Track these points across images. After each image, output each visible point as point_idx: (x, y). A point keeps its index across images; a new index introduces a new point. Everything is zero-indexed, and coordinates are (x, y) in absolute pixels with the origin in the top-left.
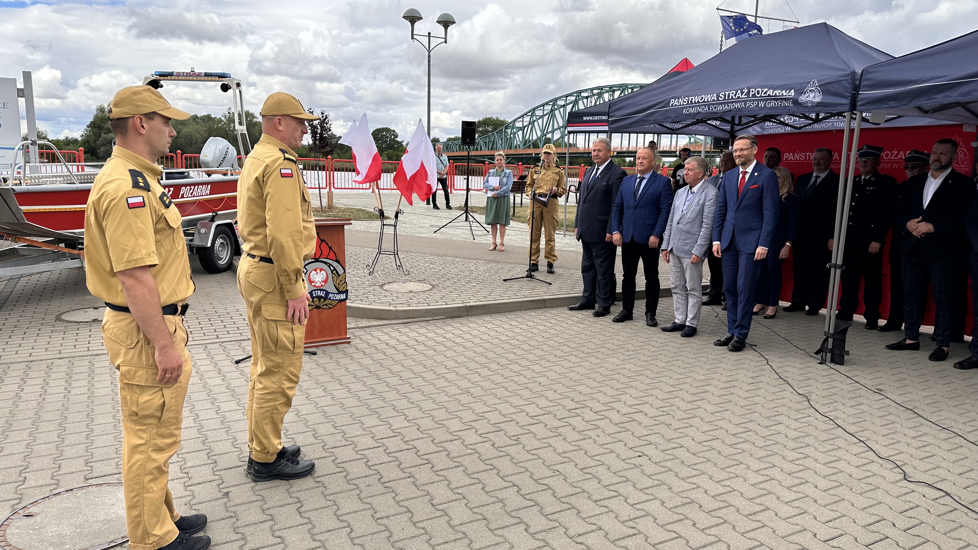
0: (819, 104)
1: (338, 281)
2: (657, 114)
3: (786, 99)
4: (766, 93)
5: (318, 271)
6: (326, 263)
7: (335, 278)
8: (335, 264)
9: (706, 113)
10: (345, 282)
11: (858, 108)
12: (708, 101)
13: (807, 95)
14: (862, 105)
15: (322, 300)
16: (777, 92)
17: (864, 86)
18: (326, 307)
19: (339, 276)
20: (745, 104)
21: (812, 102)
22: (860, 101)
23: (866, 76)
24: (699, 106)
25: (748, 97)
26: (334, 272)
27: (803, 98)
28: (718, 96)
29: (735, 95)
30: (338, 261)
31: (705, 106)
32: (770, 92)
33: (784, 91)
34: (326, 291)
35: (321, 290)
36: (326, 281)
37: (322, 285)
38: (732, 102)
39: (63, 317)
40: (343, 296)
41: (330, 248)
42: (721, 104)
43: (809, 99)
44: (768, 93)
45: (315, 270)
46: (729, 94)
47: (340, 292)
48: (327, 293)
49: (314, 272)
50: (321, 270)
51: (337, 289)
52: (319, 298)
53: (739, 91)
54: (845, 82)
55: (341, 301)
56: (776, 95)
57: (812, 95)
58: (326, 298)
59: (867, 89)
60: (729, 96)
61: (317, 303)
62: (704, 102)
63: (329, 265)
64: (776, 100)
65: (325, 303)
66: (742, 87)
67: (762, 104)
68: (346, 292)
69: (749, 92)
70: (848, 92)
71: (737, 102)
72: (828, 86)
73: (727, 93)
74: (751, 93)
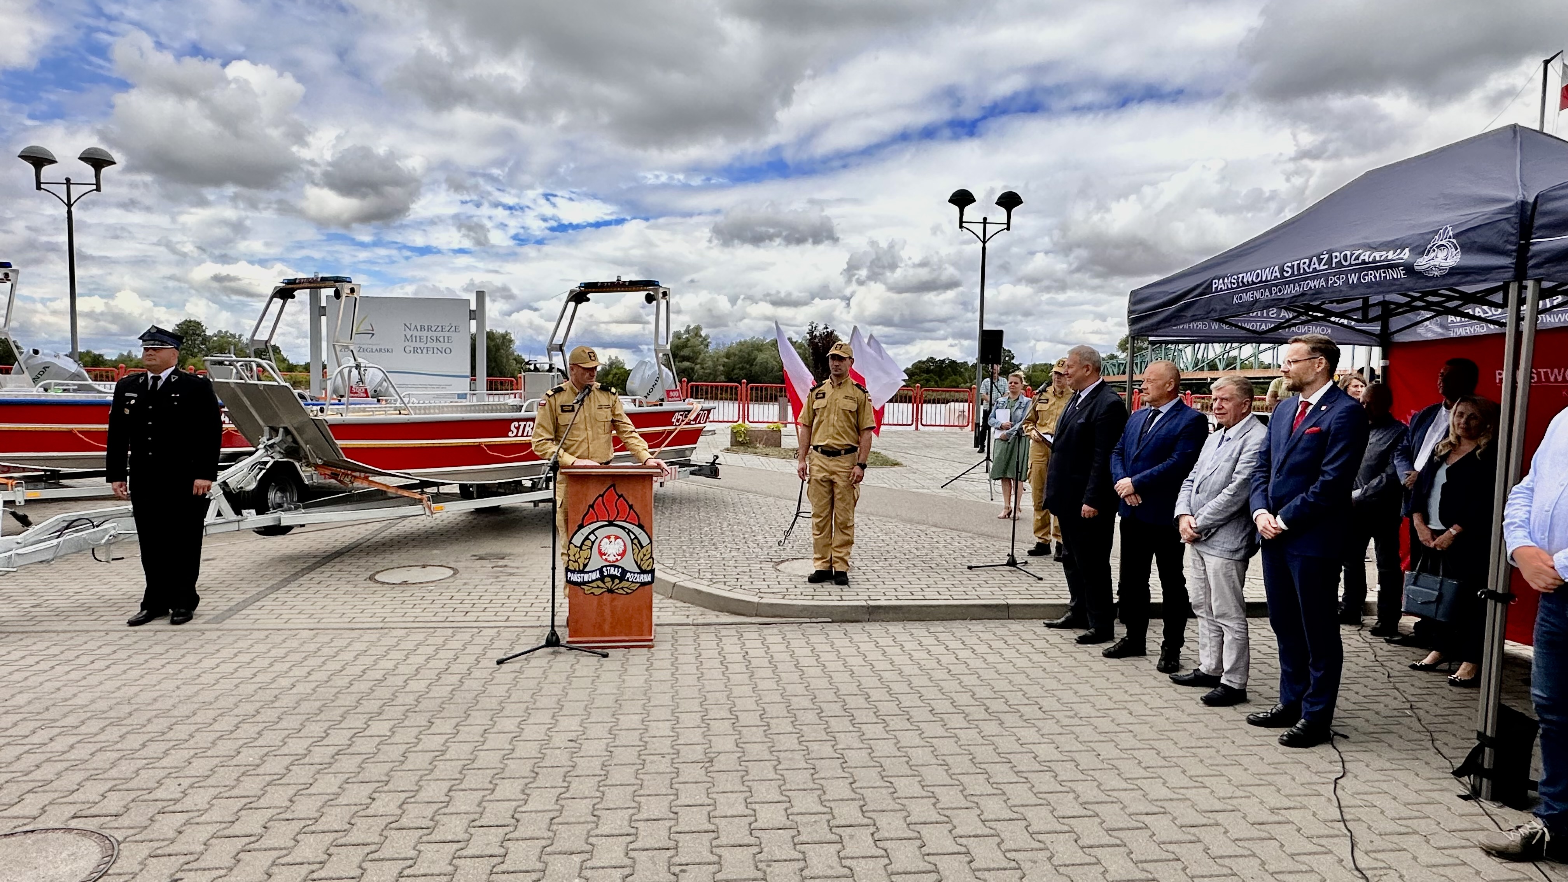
0: (1453, 271)
1: (641, 555)
2: (1197, 305)
3: (1392, 267)
4: (1357, 258)
5: (612, 539)
6: (623, 528)
7: (636, 551)
8: (637, 530)
9: (1267, 301)
10: (651, 557)
11: (1530, 272)
12: (1267, 281)
13: (1432, 255)
14: (1537, 266)
15: (617, 581)
16: (1377, 255)
17: (1542, 227)
18: (621, 591)
19: (642, 547)
20: (1327, 281)
21: (1440, 268)
22: (1532, 257)
23: (1541, 208)
24: (1257, 289)
25: (1331, 268)
26: (636, 541)
27: (1422, 263)
28: (1282, 270)
29: (1309, 267)
30: (641, 526)
31: (1264, 288)
32: (1366, 256)
33: (1391, 252)
34: (623, 569)
35: (615, 566)
36: (623, 554)
37: (617, 560)
38: (1305, 279)
39: (377, 577)
40: (647, 578)
41: (631, 507)
42: (1289, 283)
43: (1436, 262)
44: (1362, 258)
45: (609, 537)
46: (1299, 265)
47: (643, 572)
48: (624, 572)
49: (606, 540)
50: (617, 538)
51: (639, 567)
52: (613, 577)
53: (1315, 259)
54: (1504, 223)
55: (643, 584)
56: (1374, 261)
57: (1441, 255)
58: (622, 578)
59: (1547, 232)
60: (1299, 269)
61: (609, 585)
62: (1261, 282)
63: (629, 532)
64: (1377, 268)
65: (621, 585)
66: (1319, 251)
67: (1353, 279)
68: (652, 571)
69: (1330, 258)
70: (1511, 243)
71: (1313, 278)
72: (1470, 234)
73: (1295, 263)
74: (1335, 260)
